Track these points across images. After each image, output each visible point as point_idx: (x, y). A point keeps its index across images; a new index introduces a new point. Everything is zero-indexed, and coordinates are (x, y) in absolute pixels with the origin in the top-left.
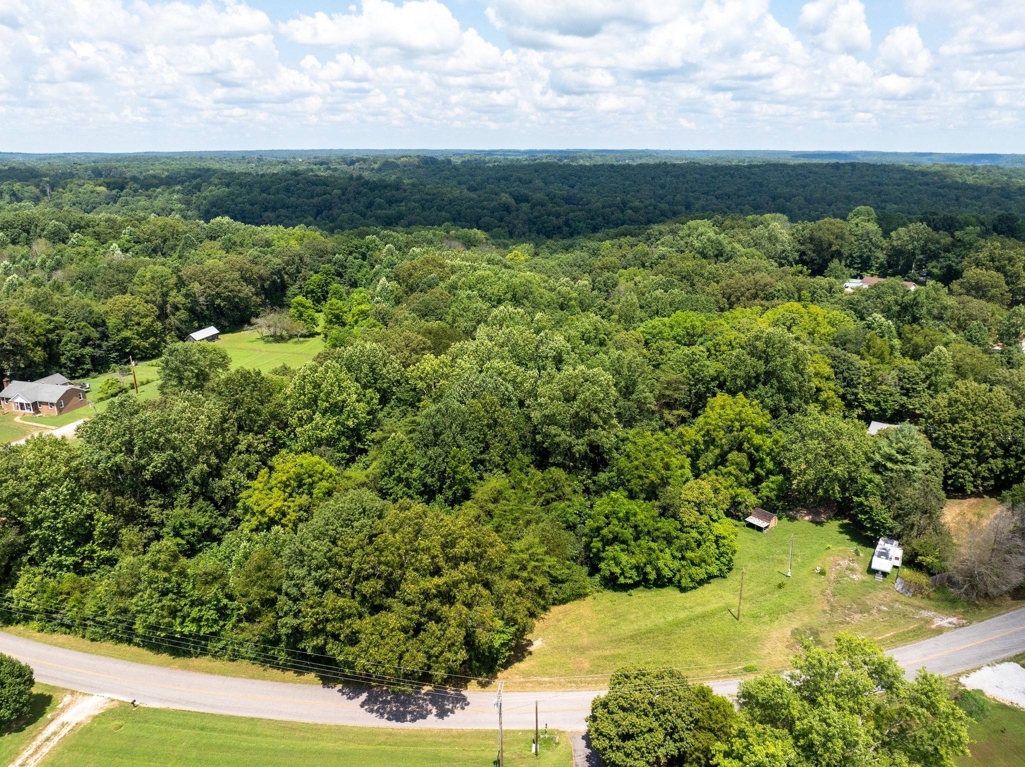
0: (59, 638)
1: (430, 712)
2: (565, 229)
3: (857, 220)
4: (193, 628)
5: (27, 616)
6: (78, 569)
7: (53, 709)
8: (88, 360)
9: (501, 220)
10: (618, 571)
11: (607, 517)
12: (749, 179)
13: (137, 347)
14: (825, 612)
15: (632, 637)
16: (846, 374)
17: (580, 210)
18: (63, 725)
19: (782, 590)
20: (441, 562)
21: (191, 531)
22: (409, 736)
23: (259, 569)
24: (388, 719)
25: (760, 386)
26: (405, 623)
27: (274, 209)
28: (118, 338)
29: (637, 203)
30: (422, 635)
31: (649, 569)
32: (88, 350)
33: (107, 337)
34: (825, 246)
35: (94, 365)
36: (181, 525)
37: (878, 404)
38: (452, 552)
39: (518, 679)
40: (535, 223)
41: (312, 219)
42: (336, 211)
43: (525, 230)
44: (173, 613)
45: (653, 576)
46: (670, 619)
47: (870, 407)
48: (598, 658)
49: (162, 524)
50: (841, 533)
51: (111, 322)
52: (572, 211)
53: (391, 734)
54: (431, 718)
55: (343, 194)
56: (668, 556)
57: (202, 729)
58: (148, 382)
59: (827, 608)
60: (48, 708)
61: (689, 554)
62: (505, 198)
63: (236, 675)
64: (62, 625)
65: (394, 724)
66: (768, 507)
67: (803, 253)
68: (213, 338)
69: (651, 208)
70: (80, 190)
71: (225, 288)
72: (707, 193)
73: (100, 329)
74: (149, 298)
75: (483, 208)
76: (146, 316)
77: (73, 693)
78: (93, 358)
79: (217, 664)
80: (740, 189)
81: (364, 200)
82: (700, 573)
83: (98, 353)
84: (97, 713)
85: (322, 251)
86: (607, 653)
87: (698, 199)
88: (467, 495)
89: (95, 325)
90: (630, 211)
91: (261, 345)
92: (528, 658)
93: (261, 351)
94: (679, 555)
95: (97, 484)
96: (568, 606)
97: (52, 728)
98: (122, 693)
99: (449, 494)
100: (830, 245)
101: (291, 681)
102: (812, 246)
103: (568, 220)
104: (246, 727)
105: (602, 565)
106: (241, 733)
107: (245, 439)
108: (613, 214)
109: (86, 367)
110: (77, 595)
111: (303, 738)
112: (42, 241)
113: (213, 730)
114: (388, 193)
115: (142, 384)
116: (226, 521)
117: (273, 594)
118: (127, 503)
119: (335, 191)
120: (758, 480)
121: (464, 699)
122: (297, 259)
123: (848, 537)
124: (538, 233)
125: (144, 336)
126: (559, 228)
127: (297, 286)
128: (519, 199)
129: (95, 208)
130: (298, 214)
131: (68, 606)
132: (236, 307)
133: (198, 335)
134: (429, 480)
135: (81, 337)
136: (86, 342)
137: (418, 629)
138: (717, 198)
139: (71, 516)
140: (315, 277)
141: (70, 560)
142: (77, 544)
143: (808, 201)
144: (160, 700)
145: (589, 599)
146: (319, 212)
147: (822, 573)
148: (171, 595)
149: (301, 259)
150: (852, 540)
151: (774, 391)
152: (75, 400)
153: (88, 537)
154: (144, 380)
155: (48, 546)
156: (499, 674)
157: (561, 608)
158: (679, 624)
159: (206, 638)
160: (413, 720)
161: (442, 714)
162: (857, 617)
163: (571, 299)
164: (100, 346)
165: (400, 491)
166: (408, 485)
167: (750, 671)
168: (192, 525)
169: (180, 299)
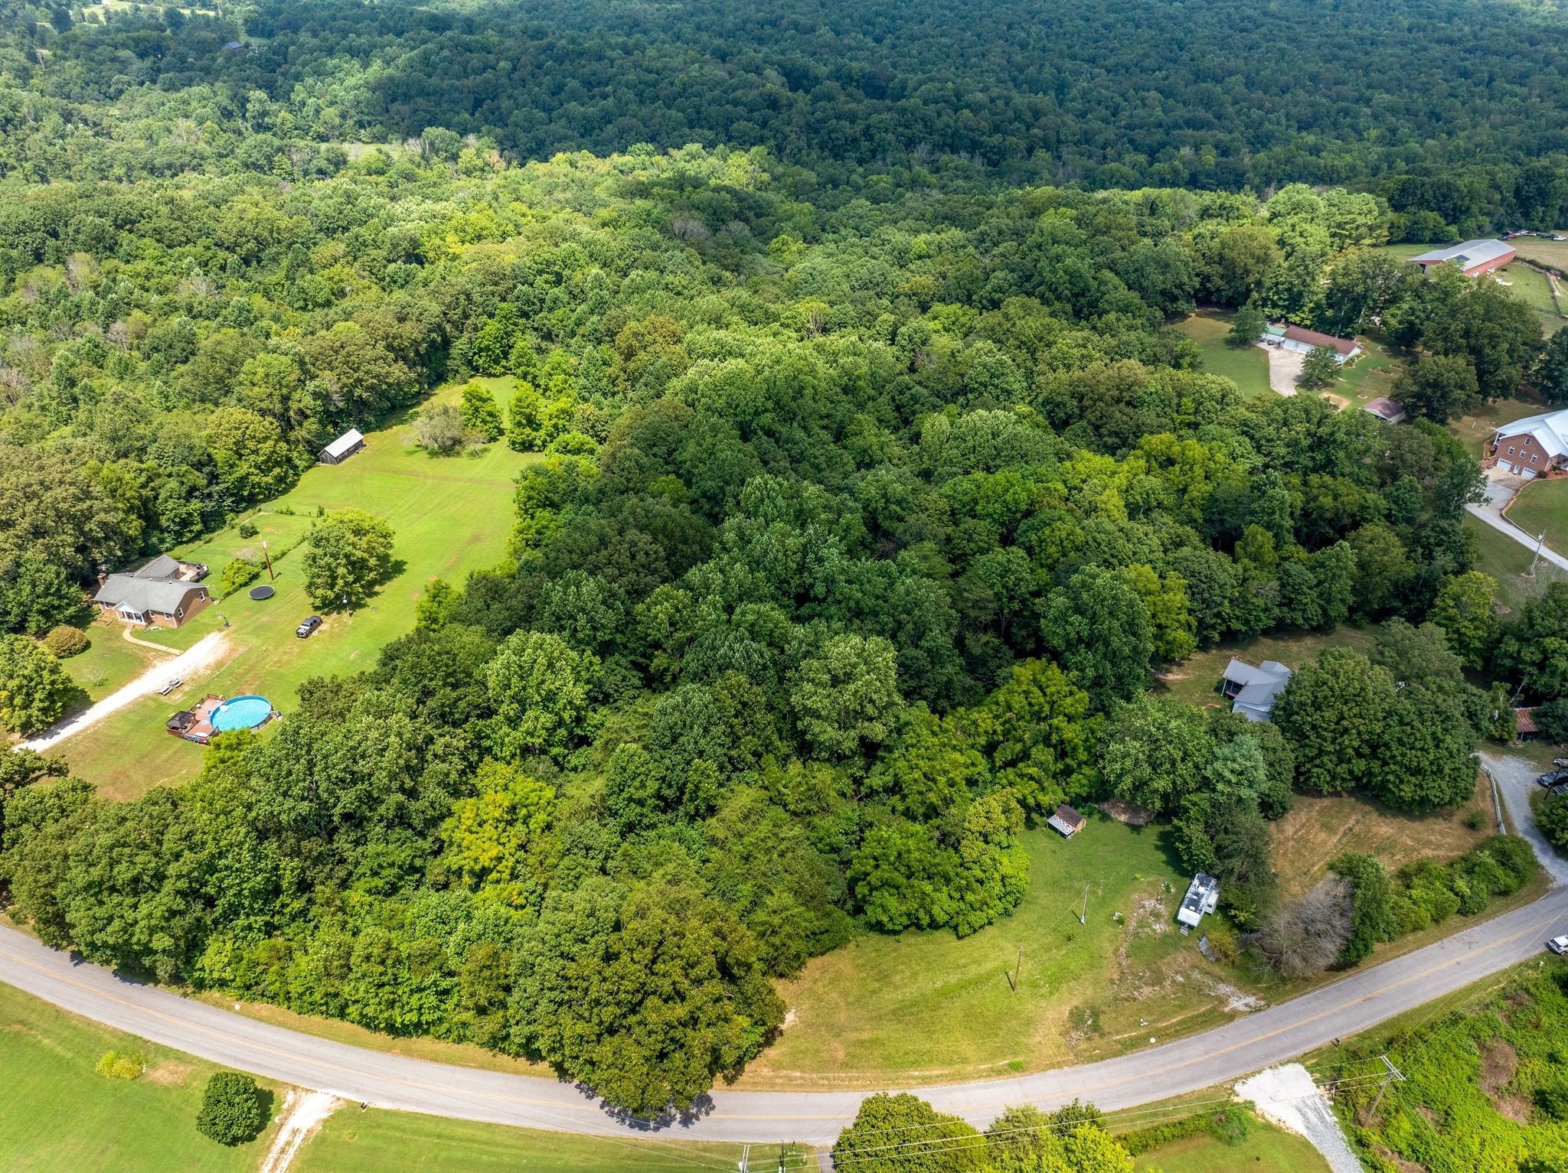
0: (263, 1008)
1: (673, 1118)
2: (865, 145)
4: (414, 1016)
5: (223, 983)
6: (270, 929)
7: (279, 1110)
8: (196, 518)
9: (764, 125)
10: (885, 919)
11: (875, 859)
12: (1162, 30)
13: (259, 484)
14: (1112, 982)
15: (894, 1011)
16: (1206, 595)
17: (889, 109)
18: (295, 1132)
19: (1071, 945)
21: (391, 870)
22: (654, 1148)
24: (631, 1126)
28: (232, 478)
29: (980, 96)
30: (666, 1063)
31: (921, 914)
32: (195, 505)
33: (216, 477)
34: (1239, 271)
35: (204, 522)
37: (1247, 622)
39: (766, 1072)
40: (816, 131)
41: (467, 116)
42: (505, 103)
43: (802, 144)
44: (391, 1004)
45: (925, 920)
46: (939, 985)
47: (1235, 625)
48: (854, 1044)
49: (357, 863)
50: (1157, 848)
51: (220, 455)
52: (876, 111)
53: (634, 1145)
54: (675, 1125)
55: (515, 69)
56: (944, 897)
57: (439, 1136)
58: (283, 554)
59: (1116, 977)
60: (273, 1107)
61: (970, 897)
62: (774, 82)
63: (464, 1063)
64: (264, 996)
65: (637, 1134)
66: (1077, 802)
67: (1206, 278)
68: (357, 448)
69: (1000, 103)
71: (367, 372)
72: (1092, 60)
73: (207, 469)
74: (264, 405)
75: (736, 103)
76: (266, 438)
77: (295, 1088)
78: (202, 514)
79: (442, 1046)
81: (547, 80)
82: (977, 918)
83: (210, 505)
84: (325, 1116)
85: (495, 274)
86: (865, 1036)
87: (1077, 73)
88: (712, 811)
89: (199, 466)
90: (966, 112)
91: (422, 462)
92: (779, 1039)
93: (426, 477)
94: (957, 895)
96: (827, 958)
97: (284, 1136)
98: (347, 1089)
99: (691, 808)
100: (1247, 272)
101: (525, 1073)
102: (1221, 270)
103: (868, 127)
104: (484, 1135)
105: (869, 909)
106: (479, 1142)
108: (939, 115)
109: (194, 528)
110: (278, 968)
111: (545, 1149)
112: (81, 256)
113: (452, 1138)
114: (589, 67)
115: (276, 559)
116: (426, 845)
117: (501, 995)
118: (315, 848)
119: (502, 64)
120: (1068, 772)
121: (709, 1100)
122: (462, 298)
123: (1164, 857)
124: (822, 149)
125: (264, 469)
126: (855, 140)
127: (464, 339)
128: (797, 79)
131: (270, 977)
132: (383, 395)
133: (336, 448)
134: (666, 792)
135: (184, 489)
136: (191, 492)
137: (662, 1056)
138: (1109, 71)
140: (492, 327)
141: (259, 921)
142: (267, 902)
143: (1250, 84)
144: (389, 1099)
145: (851, 946)
147: (1121, 921)
148: (387, 988)
149: (468, 297)
150: (1168, 863)
152: (197, 601)
154: (278, 553)
156: (747, 1067)
157: (819, 961)
158: (947, 993)
159: (428, 1022)
160: (656, 1129)
161: (687, 1120)
162: (1147, 990)
163: (859, 378)
164: (210, 495)
165: (632, 813)
166: (641, 803)
167: (1016, 1068)
168: (392, 865)
169: (308, 401)
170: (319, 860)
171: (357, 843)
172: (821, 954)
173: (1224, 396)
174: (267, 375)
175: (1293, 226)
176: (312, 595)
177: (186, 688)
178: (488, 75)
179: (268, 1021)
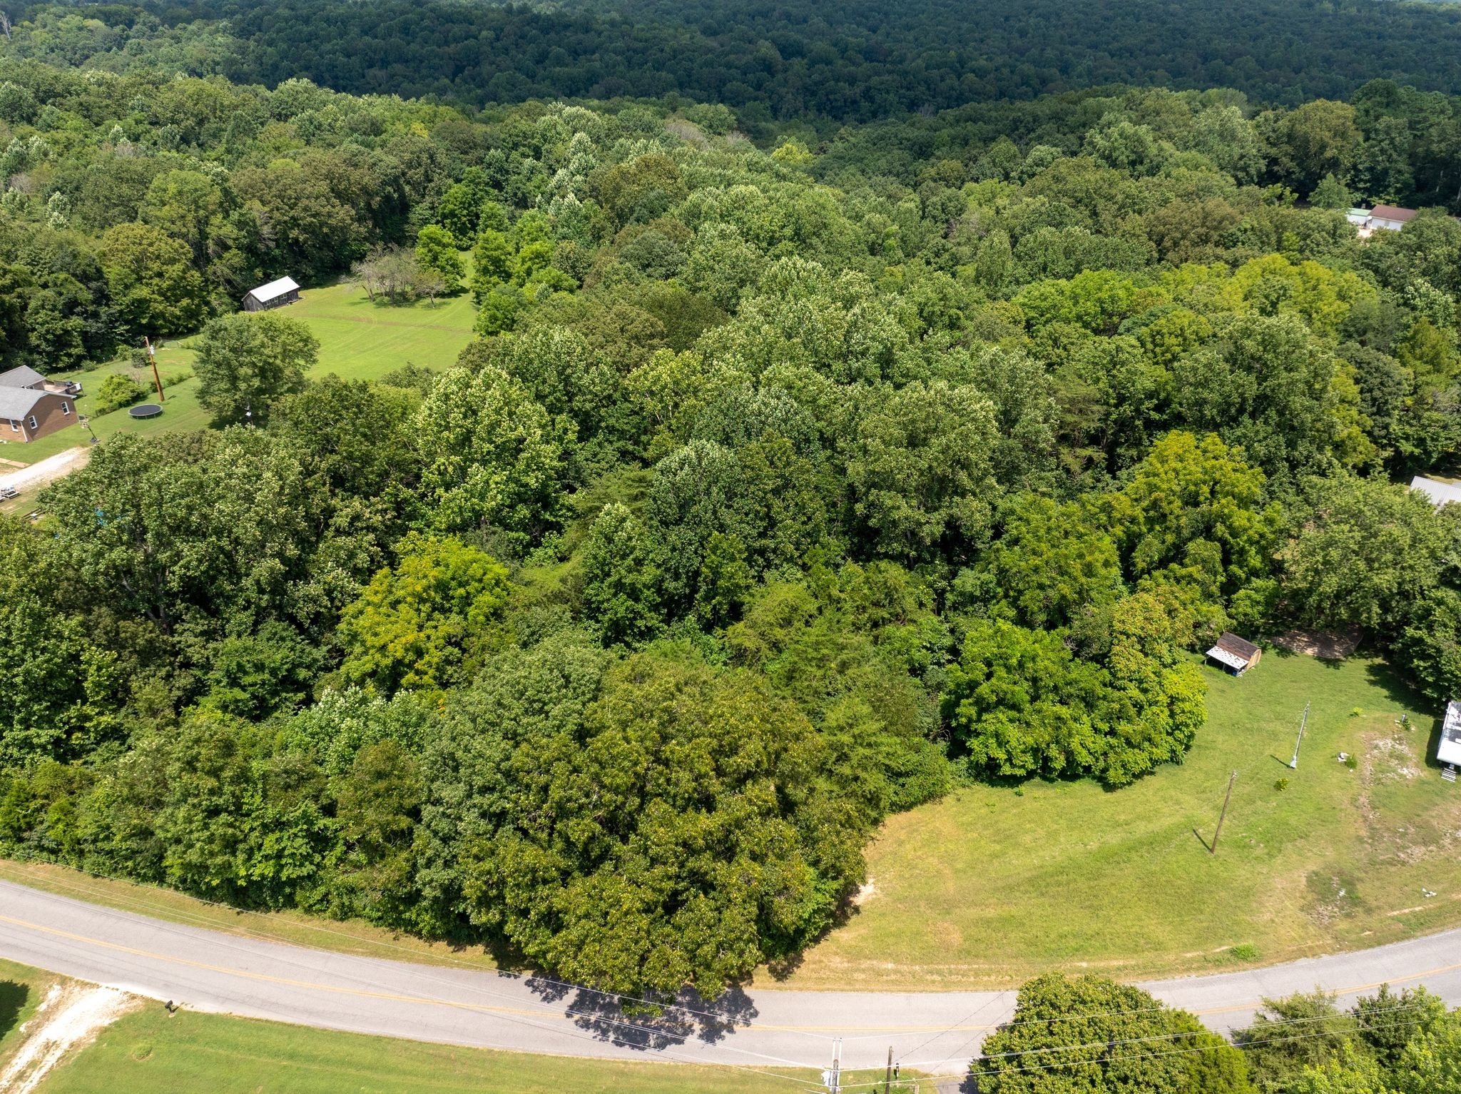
0: (41, 869)
1: (688, 1030)
2: (865, 105)
3: (1369, 103)
4: (268, 869)
6: (63, 751)
7: (30, 1014)
8: (77, 340)
9: (759, 87)
10: (1001, 755)
11: (988, 663)
12: (1164, 23)
13: (162, 315)
14: (1360, 840)
15: (1031, 881)
16: (1377, 393)
17: (890, 72)
18: (48, 1047)
19: (1283, 794)
20: (715, 785)
21: (258, 678)
22: (656, 1077)
23: (380, 775)
24: (618, 1043)
25: (1246, 419)
26: (649, 896)
27: (385, 63)
28: (127, 300)
29: (982, 62)
30: (681, 915)
31: (1054, 751)
32: (75, 322)
33: (108, 298)
34: (1313, 148)
35: (89, 349)
36: (240, 667)
37: (1421, 442)
38: (732, 764)
39: (838, 962)
40: (814, 94)
41: (446, 81)
42: (486, 69)
43: (799, 104)
44: (231, 845)
45: (1059, 763)
46: (1093, 846)
47: (1406, 447)
48: (977, 922)
49: (207, 667)
50: (1372, 683)
51: (113, 272)
52: (876, 74)
53: (622, 1073)
54: (693, 1040)
55: (498, 39)
56: (1086, 729)
57: (292, 1056)
58: (181, 380)
59: (1364, 833)
60: (22, 1011)
61: (1123, 727)
62: (766, 48)
63: (345, 947)
64: (42, 848)
65: (628, 1054)
66: (1246, 632)
67: (1273, 161)
68: (290, 297)
69: (1006, 71)
70: (60, 25)
71: (306, 209)
72: (1094, 46)
73: (93, 285)
74: (175, 228)
75: (729, 66)
76: (172, 261)
77: (64, 981)
78: (84, 335)
79: (315, 925)
80: (1150, 41)
81: (531, 48)
82: (1138, 759)
83: (93, 327)
84: (106, 1022)
85: (466, 142)
86: (990, 913)
87: (1080, 56)
88: (736, 613)
89: (84, 278)
90: (971, 76)
91: (369, 310)
92: (854, 918)
93: (370, 321)
94: (1105, 727)
95: (87, 599)
96: (915, 813)
97: (28, 1052)
98: (149, 983)
99: (707, 609)
100: (1323, 147)
101: (444, 963)
102: (1290, 149)
103: (869, 89)
104: (368, 1055)
105: (974, 743)
106: (360, 1066)
107: (347, 508)
108: (942, 80)
109: (74, 351)
110: (63, 800)
111: (469, 1078)
113: (312, 1059)
114: (572, 38)
115: (172, 383)
116: (320, 653)
117: (405, 822)
118: (141, 630)
119: (484, 33)
120: (1230, 587)
121: (748, 1002)
122: (425, 157)
123: (1385, 692)
124: (820, 111)
125: (171, 295)
126: (854, 102)
127: (426, 204)
128: (789, 50)
129: (87, 57)
130: (424, 72)
131: (51, 816)
132: (325, 243)
133: (264, 293)
134: (670, 585)
135: (61, 302)
136: (70, 308)
137: (675, 903)
138: (1112, 56)
140: (457, 190)
141: (44, 735)
142: (57, 707)
143: (1262, 64)
144: (217, 998)
145: (949, 800)
146: (459, 70)
147: (1350, 764)
148: (224, 817)
149: (431, 157)
150: (1393, 698)
151: (1270, 429)
152: (57, 414)
153: (76, 693)
154: (175, 377)
156: (807, 954)
157: (903, 817)
158: (1109, 857)
159: (292, 883)
160: (661, 1045)
161: (712, 1033)
162: (1418, 851)
163: (888, 236)
164: (95, 315)
165: (620, 606)
166: (634, 594)
167: (1240, 956)
168: (259, 667)
169: (229, 231)
170: (148, 655)
171: (209, 635)
172: (907, 807)
174: (180, 193)
177: (23, 500)
178: (470, 43)
179: (45, 887)
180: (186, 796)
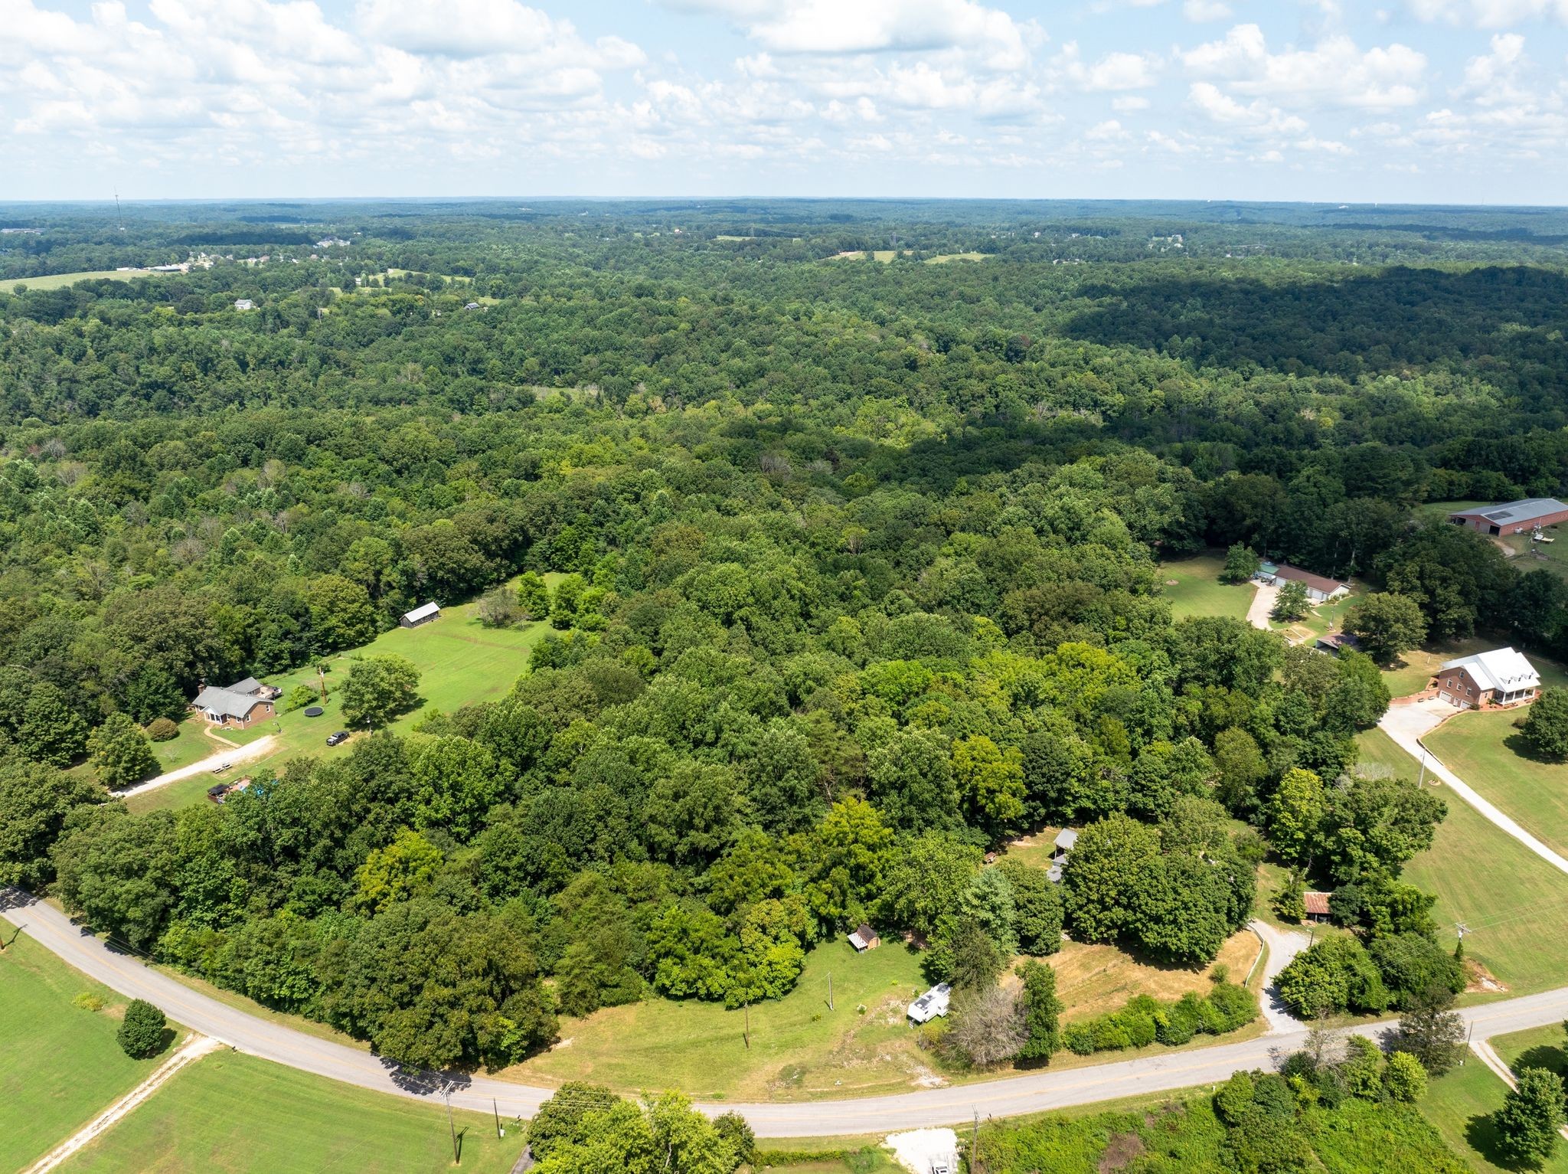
0: (197, 982)
4: (288, 994)
5: (175, 960)
6: (216, 924)
7: (178, 1044)
8: (286, 655)
10: (669, 985)
13: (343, 635)
14: (830, 1052)
15: (646, 1049)
16: (1045, 770)
18: (181, 1059)
19: (812, 1024)
21: (312, 898)
22: (418, 1105)
23: (337, 955)
24: (405, 1088)
28: (321, 628)
31: (699, 984)
32: (287, 644)
33: (310, 626)
35: (293, 660)
36: (304, 892)
38: (465, 968)
39: (527, 1072)
44: (273, 979)
45: (703, 991)
46: (693, 1036)
48: (603, 1064)
49: (290, 890)
50: (921, 966)
51: (315, 609)
52: (1004, 372)
53: (408, 1104)
54: (439, 1092)
56: (721, 973)
57: (276, 1076)
59: (836, 1049)
60: (174, 1042)
63: (316, 1034)
64: (198, 971)
65: (409, 1094)
66: (875, 925)
68: (433, 616)
70: (358, 312)
71: (450, 558)
73: (302, 619)
74: (359, 576)
75: (877, 362)
76: (354, 601)
77: (195, 1033)
78: (291, 653)
79: (307, 1023)
82: (742, 992)
83: (298, 646)
84: (208, 1052)
85: (583, 491)
86: (614, 1061)
88: (561, 886)
89: (297, 616)
91: (479, 633)
92: (546, 1054)
93: (476, 641)
94: (732, 974)
95: (235, 852)
96: (619, 1008)
97: (174, 1059)
98: (228, 1038)
103: (995, 385)
104: (308, 1081)
105: (656, 975)
106: (303, 1085)
107: (376, 808)
108: (1064, 376)
109: (284, 662)
110: (211, 949)
111: (345, 1096)
112: (275, 462)
113: (284, 1079)
115: (335, 689)
116: (346, 887)
118: (260, 869)
119: (683, 325)
121: (469, 1080)
122: (548, 508)
123: (922, 971)
124: (949, 403)
125: (349, 624)
127: (545, 541)
129: (372, 341)
131: (205, 956)
132: (461, 578)
133: (413, 616)
135: (281, 632)
136: (286, 635)
137: (429, 1026)
139: (209, 884)
140: (568, 532)
141: (209, 916)
142: (215, 904)
144: (255, 1049)
145: (642, 1003)
147: (862, 1011)
148: (272, 965)
149: (553, 508)
153: (226, 898)
154: (338, 686)
155: (192, 903)
156: (509, 1066)
157: (611, 1010)
158: (695, 1043)
159: (300, 1001)
160: (425, 1093)
162: (855, 1062)
164: (300, 639)
165: (498, 878)
166: (506, 870)
167: (718, 1097)
168: (313, 892)
169: (395, 577)
170: (263, 881)
171: (295, 873)
172: (614, 1004)
173: (1153, 616)
174: (366, 554)
175: (1308, 478)
176: (345, 713)
177: (233, 770)
178: (671, 334)
179: (197, 990)
180: (257, 954)
